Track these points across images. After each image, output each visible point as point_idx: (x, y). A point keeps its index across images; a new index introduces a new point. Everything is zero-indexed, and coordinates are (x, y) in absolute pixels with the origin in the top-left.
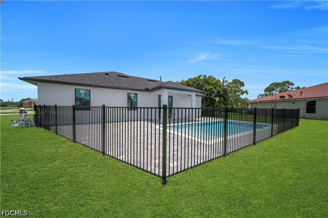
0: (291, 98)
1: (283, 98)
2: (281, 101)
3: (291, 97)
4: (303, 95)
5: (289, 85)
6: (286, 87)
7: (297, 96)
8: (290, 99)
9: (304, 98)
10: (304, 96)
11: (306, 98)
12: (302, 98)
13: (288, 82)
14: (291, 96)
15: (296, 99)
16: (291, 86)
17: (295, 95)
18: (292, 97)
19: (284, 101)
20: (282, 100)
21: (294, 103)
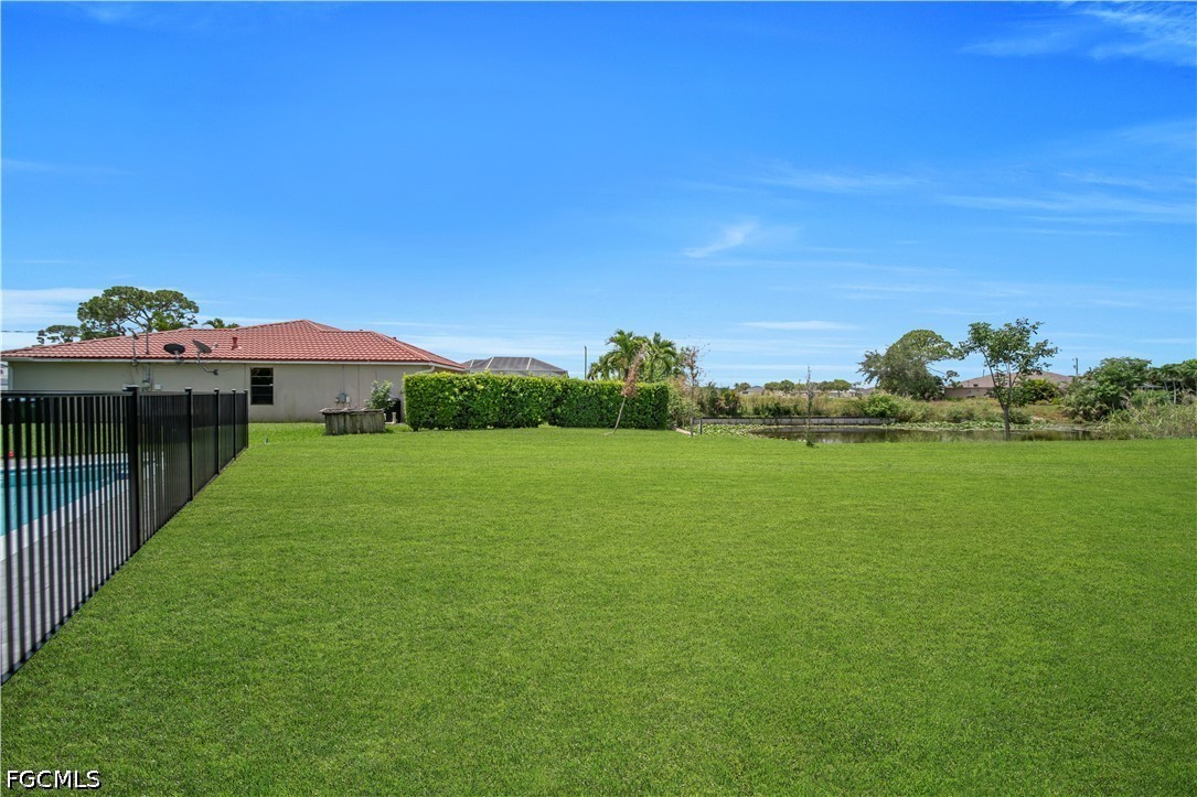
0: (206, 355)
1: (176, 352)
2: (170, 364)
3: (205, 352)
4: (240, 348)
5: (181, 307)
6: (172, 313)
7: (221, 349)
8: (201, 358)
9: (244, 359)
10: (241, 351)
11: (250, 359)
12: (237, 359)
13: (178, 297)
14: (205, 349)
15: (219, 358)
16: (188, 314)
17: (217, 346)
18: (210, 351)
19: (181, 363)
20: (175, 358)
21: (215, 373)
